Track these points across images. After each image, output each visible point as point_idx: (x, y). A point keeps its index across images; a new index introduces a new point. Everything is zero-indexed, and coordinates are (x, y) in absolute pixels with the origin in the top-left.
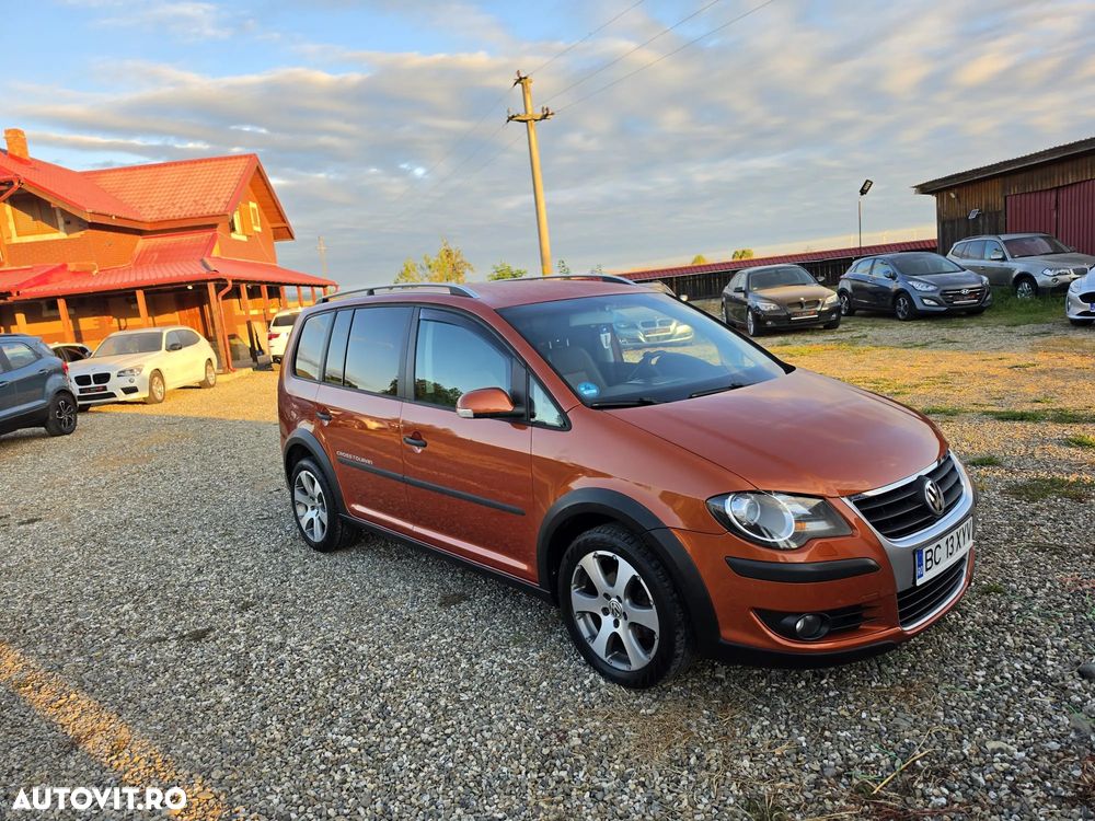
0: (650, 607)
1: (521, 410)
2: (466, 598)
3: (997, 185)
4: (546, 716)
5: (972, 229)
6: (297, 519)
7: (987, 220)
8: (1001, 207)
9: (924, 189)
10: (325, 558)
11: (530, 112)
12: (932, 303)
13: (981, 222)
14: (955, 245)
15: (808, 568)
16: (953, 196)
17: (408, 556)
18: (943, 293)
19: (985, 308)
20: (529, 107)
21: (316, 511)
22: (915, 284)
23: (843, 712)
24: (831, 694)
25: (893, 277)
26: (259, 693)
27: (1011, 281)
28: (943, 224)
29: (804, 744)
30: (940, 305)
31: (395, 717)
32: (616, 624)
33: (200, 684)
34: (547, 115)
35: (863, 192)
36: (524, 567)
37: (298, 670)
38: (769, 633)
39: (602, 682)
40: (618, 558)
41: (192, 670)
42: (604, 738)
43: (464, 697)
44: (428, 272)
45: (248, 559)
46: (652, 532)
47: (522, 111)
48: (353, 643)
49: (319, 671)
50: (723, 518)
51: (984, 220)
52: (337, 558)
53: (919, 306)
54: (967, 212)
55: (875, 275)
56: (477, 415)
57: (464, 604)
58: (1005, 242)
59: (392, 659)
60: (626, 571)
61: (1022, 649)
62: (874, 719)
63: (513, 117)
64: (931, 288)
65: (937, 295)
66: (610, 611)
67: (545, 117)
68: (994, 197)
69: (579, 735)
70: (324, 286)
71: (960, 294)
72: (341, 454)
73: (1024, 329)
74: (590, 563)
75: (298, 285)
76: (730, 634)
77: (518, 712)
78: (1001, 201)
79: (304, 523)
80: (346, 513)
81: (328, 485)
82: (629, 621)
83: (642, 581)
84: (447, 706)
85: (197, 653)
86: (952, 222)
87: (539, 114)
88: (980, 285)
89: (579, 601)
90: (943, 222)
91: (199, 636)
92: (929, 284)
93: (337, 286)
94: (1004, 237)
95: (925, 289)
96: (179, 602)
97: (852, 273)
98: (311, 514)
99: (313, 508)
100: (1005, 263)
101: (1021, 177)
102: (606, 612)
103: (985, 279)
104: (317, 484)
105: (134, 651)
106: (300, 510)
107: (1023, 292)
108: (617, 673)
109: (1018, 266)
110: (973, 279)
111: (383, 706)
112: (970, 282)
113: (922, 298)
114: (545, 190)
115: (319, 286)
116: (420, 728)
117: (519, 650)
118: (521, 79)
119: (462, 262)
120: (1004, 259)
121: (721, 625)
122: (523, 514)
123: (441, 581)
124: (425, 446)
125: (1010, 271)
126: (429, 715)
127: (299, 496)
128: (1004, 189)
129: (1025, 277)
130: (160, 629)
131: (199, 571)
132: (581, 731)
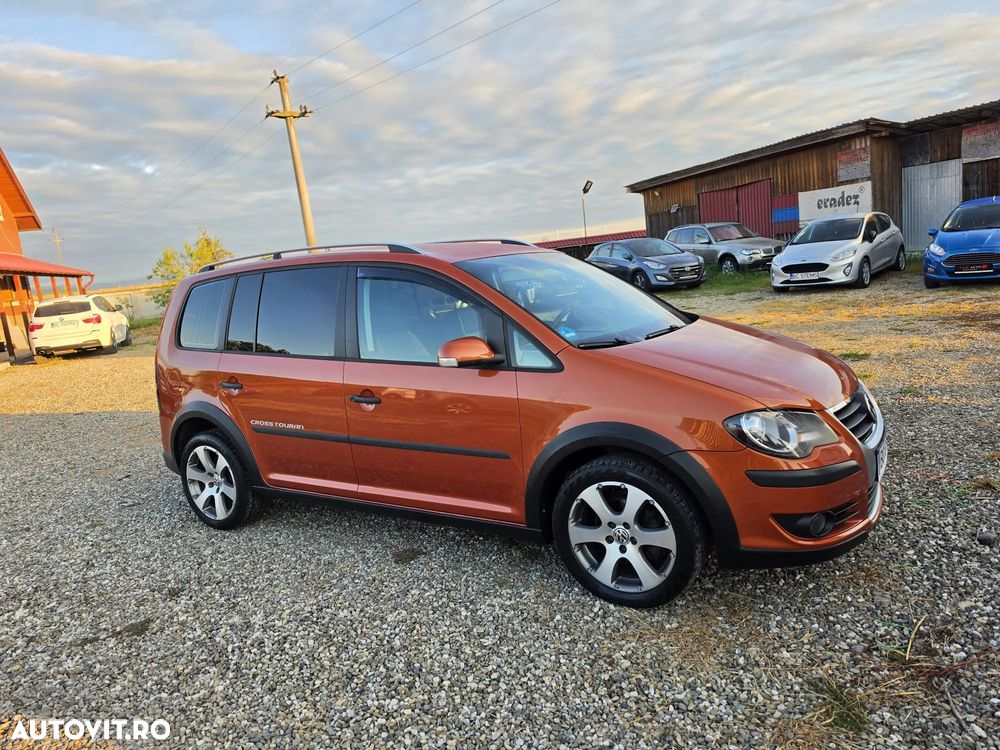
0: (665, 527)
1: (499, 357)
2: (420, 553)
3: (692, 184)
4: (580, 645)
5: (675, 221)
6: (190, 499)
7: (685, 213)
8: (695, 203)
9: (634, 188)
10: (233, 536)
11: (289, 110)
12: (664, 279)
13: (680, 214)
14: (669, 232)
15: (812, 473)
16: (657, 194)
17: (328, 523)
18: (672, 270)
19: (703, 282)
20: (288, 104)
21: (215, 487)
22: (649, 264)
23: (832, 599)
24: (811, 586)
25: (630, 259)
26: (255, 676)
27: (717, 261)
28: (650, 217)
29: (821, 630)
30: (670, 281)
31: (429, 673)
32: (623, 549)
33: (177, 678)
34: (306, 112)
35: (585, 191)
36: (507, 510)
37: (287, 645)
38: (785, 534)
39: (612, 606)
40: (627, 486)
41: (154, 665)
42: (648, 656)
43: (488, 642)
44: (189, 261)
45: (140, 546)
46: (671, 456)
47: (281, 109)
48: (329, 610)
49: (311, 642)
50: (741, 436)
51: (682, 212)
52: (246, 533)
53: (653, 282)
54: (669, 207)
55: (614, 257)
56: (463, 364)
57: (422, 559)
58: (709, 229)
59: (383, 620)
60: (636, 497)
61: (925, 530)
62: (860, 600)
63: (272, 113)
64: (662, 267)
65: (666, 272)
66: (615, 538)
67: (303, 115)
68: (690, 195)
69: (625, 657)
70: (78, 276)
71: (684, 271)
72: (257, 422)
73: (739, 296)
74: (591, 496)
75: (66, 276)
76: (749, 541)
77: (552, 646)
78: (695, 197)
79: (200, 502)
80: (263, 484)
81: (238, 457)
82: (639, 544)
83: (657, 505)
84: (474, 653)
85: (148, 646)
86: (657, 215)
87: (298, 111)
88: (696, 263)
89: (577, 534)
90: (651, 216)
91: (141, 629)
92: (660, 263)
93: (92, 276)
94: (708, 225)
95: (657, 267)
96: (86, 599)
97: (595, 256)
98: (208, 492)
99: (211, 485)
100: (711, 246)
101: (708, 179)
102: (610, 540)
103: (701, 259)
104: (220, 456)
105: (64, 657)
106: (194, 489)
107: (726, 268)
108: (627, 597)
109: (721, 248)
110: (690, 258)
111: (409, 664)
112: (691, 261)
113: (655, 275)
114: (308, 185)
115: (73, 276)
116: (463, 678)
117: (509, 591)
118: (278, 78)
119: (222, 251)
120: (710, 243)
121: (740, 534)
122: (508, 458)
123: (379, 540)
124: (380, 402)
125: (716, 252)
126: (462, 665)
127: (191, 473)
128: (697, 187)
129: (728, 256)
130: (80, 629)
131: (89, 565)
132: (623, 653)
